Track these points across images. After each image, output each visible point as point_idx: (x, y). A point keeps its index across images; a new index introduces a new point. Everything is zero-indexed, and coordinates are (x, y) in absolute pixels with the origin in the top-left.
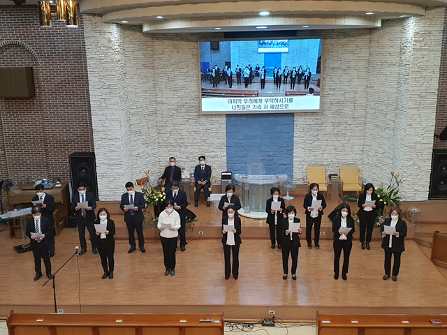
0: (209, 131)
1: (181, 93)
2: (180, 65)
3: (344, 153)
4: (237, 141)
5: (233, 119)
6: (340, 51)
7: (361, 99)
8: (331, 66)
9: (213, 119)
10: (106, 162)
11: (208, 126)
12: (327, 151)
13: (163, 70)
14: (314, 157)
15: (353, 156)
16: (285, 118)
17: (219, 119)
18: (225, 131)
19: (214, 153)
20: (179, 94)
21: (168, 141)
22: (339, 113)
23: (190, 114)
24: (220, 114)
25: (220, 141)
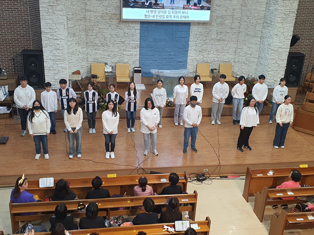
0: (126, 35)
1: (106, 3)
3: (222, 54)
5: (145, 25)
7: (237, 15)
9: (130, 25)
10: (52, 58)
11: (126, 30)
12: (212, 52)
14: (202, 57)
15: (228, 56)
16: (184, 26)
17: (134, 25)
18: (139, 35)
19: (130, 53)
20: (104, 4)
21: (94, 42)
22: (222, 24)
23: (112, 21)
24: (136, 22)
25: (135, 42)
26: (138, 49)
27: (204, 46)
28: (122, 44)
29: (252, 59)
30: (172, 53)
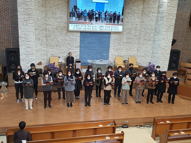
0: (72, 40)
1: (59, 20)
2: (59, 6)
3: (130, 51)
4: (85, 45)
5: (83, 34)
6: (131, 5)
7: (139, 28)
8: (127, 12)
9: (74, 34)
10: (25, 53)
11: (71, 37)
12: (124, 50)
13: (50, 9)
14: (118, 53)
15: (134, 52)
16: (106, 35)
17: (77, 34)
18: (79, 40)
19: (74, 50)
20: (58, 20)
21: (51, 44)
22: (129, 33)
23: (63, 31)
24: (77, 32)
25: (77, 44)
26: (79, 48)
27: (119, 46)
28: (69, 46)
29: (149, 54)
30: (100, 51)
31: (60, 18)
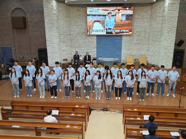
0: (90, 42)
2: (79, 16)
3: (141, 51)
4: (101, 46)
5: (99, 37)
6: (140, 12)
7: (148, 30)
8: (137, 18)
9: (92, 37)
10: (51, 52)
11: (90, 40)
12: (135, 50)
13: (73, 18)
14: (129, 52)
15: (144, 52)
16: (119, 37)
18: (96, 42)
19: (92, 50)
20: (79, 27)
21: (75, 45)
22: (139, 35)
23: (83, 35)
24: (94, 35)
25: (94, 45)
26: (96, 49)
27: (130, 47)
28: (88, 46)
29: (156, 54)
30: (113, 51)
31: (80, 25)
